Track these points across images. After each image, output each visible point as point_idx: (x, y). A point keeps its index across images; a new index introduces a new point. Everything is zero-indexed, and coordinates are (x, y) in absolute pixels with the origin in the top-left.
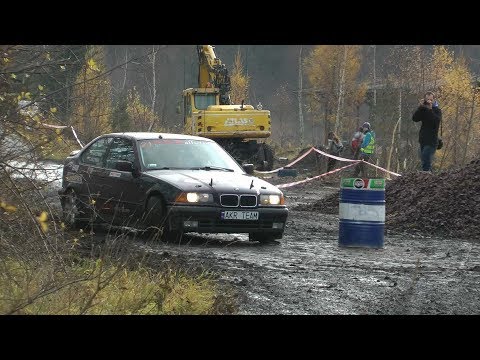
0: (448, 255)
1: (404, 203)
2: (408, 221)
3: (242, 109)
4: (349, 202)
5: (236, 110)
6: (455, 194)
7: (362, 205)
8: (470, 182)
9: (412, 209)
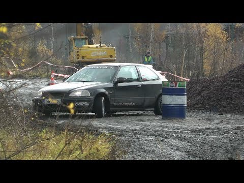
0: (222, 122)
1: (194, 94)
2: (196, 104)
3: (100, 47)
4: (167, 95)
5: (97, 47)
6: (221, 89)
7: (174, 96)
8: (229, 82)
9: (199, 98)
